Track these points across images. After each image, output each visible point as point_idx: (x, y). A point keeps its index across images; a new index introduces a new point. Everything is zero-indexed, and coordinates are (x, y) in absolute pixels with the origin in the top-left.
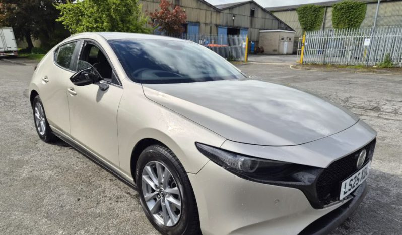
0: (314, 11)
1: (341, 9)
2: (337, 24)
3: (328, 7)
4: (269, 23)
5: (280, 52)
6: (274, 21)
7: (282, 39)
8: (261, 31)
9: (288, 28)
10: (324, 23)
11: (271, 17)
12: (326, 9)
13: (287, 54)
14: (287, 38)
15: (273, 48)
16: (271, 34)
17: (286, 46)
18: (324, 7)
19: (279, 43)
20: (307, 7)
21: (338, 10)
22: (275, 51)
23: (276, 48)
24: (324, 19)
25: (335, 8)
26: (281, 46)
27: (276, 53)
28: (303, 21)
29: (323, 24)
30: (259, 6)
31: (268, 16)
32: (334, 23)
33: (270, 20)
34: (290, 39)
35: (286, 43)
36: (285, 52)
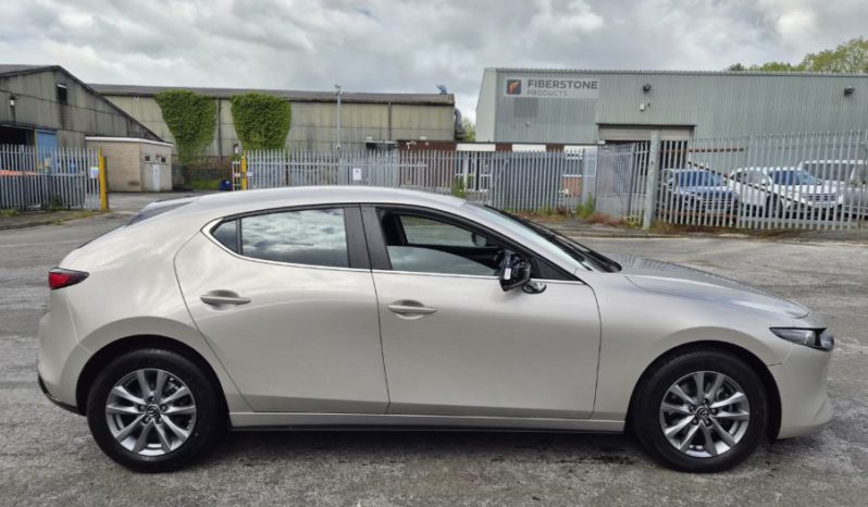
0: (196, 103)
1: (248, 106)
2: (245, 134)
3: (221, 99)
4: (105, 120)
5: (147, 186)
6: (116, 117)
7: (148, 158)
8: (88, 138)
9: (149, 134)
10: (220, 130)
11: (107, 109)
12: (220, 104)
13: (162, 191)
14: (157, 156)
15: (129, 178)
16: (119, 145)
17: (158, 174)
18: (214, 98)
19: (142, 168)
20: (178, 95)
21: (243, 107)
22: (133, 183)
23: (137, 178)
24: (217, 122)
25: (236, 103)
26: (147, 174)
27: (138, 188)
28: (176, 122)
29: (217, 131)
30: (76, 81)
31: (100, 106)
32: (238, 132)
33: (107, 116)
34: (163, 160)
35: (156, 167)
36: (157, 186)
